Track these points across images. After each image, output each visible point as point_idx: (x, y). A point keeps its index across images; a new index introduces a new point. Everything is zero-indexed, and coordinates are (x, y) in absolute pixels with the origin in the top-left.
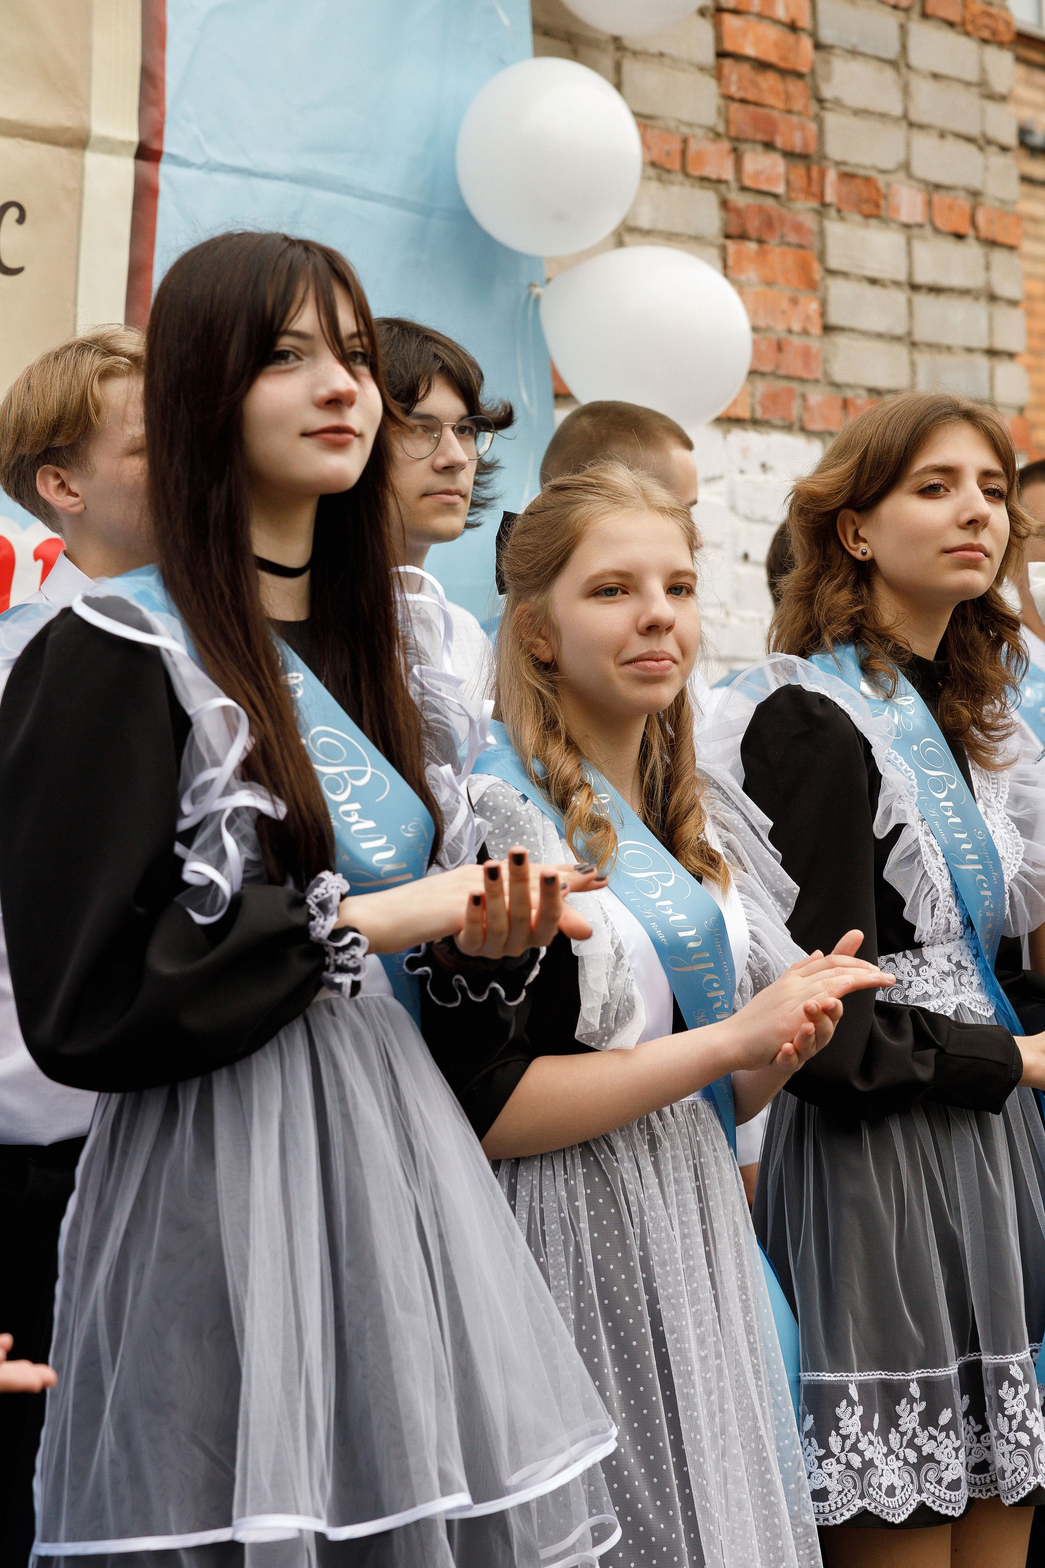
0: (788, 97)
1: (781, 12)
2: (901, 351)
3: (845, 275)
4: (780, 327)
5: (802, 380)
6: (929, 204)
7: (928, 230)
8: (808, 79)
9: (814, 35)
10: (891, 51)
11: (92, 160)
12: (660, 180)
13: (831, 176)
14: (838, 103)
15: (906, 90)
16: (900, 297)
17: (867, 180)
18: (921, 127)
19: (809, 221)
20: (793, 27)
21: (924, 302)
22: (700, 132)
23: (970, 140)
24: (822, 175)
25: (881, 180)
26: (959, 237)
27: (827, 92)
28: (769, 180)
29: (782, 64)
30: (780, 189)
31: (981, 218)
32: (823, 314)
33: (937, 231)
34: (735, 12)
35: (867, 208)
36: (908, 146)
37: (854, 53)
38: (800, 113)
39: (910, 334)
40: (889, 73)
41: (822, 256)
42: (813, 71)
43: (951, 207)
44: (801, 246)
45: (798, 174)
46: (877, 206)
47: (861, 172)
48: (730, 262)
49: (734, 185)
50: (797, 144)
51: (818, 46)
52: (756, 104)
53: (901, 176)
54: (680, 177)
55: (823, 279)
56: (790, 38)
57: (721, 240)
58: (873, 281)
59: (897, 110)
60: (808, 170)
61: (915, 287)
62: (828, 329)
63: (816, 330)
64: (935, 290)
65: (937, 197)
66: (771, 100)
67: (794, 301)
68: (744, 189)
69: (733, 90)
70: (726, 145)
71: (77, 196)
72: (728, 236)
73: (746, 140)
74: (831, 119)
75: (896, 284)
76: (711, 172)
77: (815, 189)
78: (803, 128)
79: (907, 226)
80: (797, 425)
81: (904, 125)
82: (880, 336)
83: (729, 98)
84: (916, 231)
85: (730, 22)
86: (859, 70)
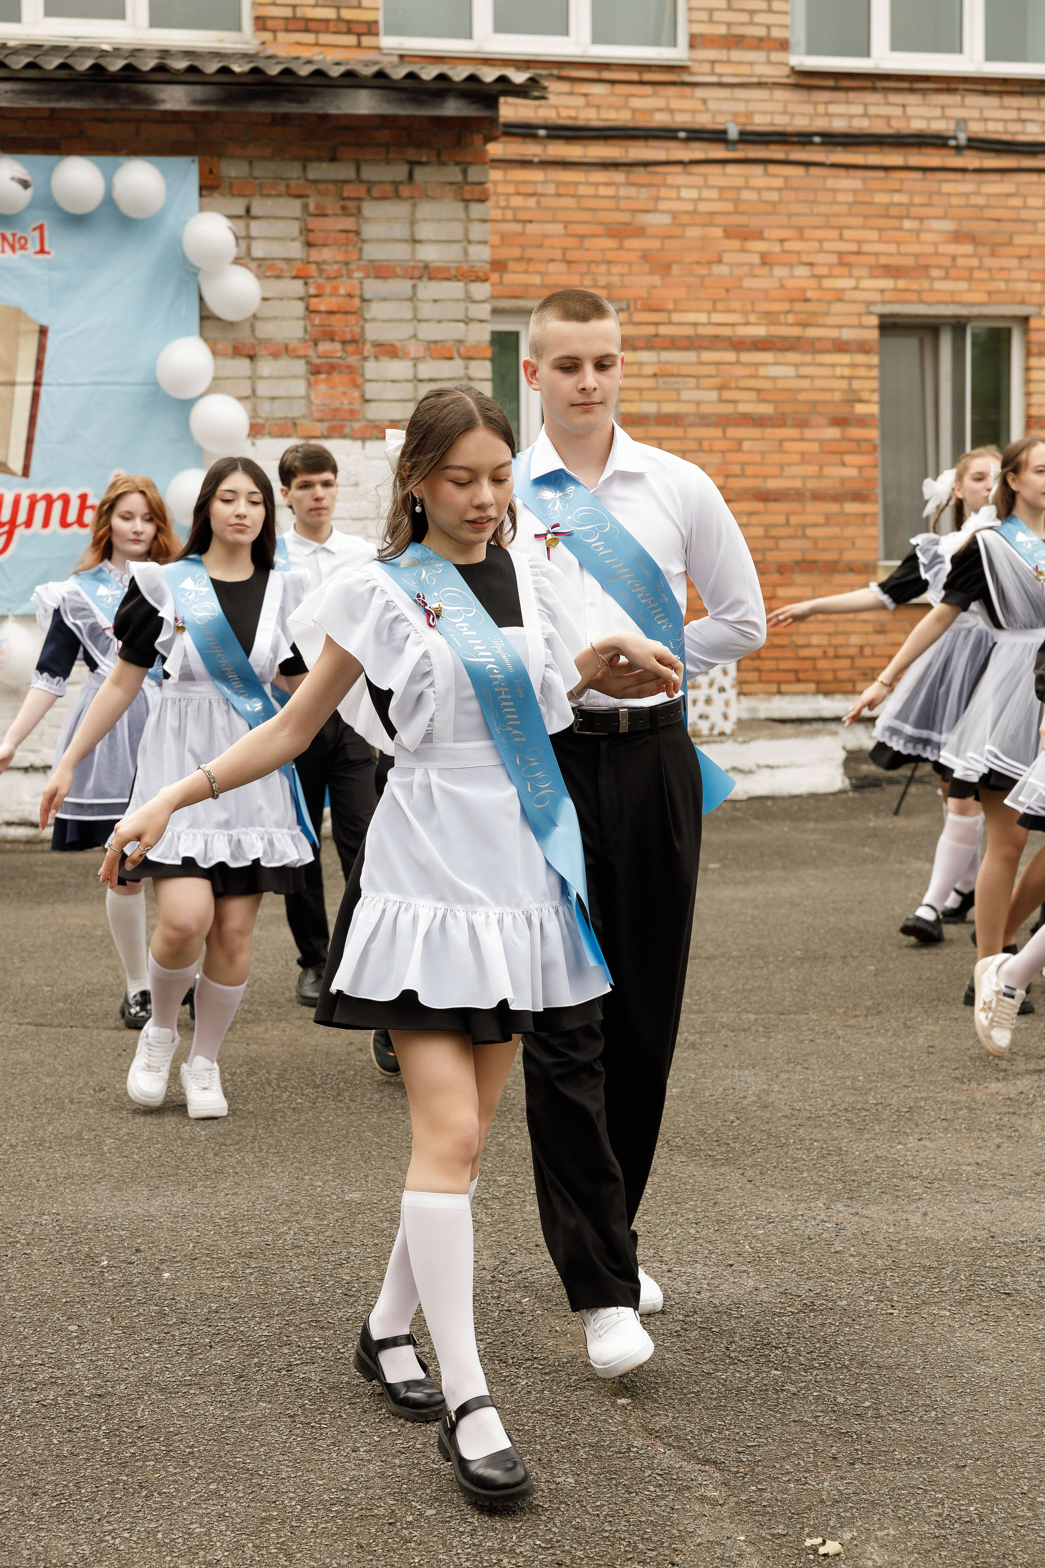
0: (345, 321)
1: (343, 293)
4: (337, 404)
5: (350, 420)
6: (428, 349)
7: (428, 358)
8: (358, 313)
9: (362, 297)
10: (407, 294)
11: (18, 389)
12: (274, 359)
13: (369, 346)
14: (374, 320)
15: (416, 309)
17: (391, 345)
18: (424, 320)
19: (356, 364)
20: (350, 296)
22: (295, 340)
23: (459, 321)
24: (364, 346)
25: (399, 344)
26: (451, 358)
27: (367, 316)
28: (333, 352)
29: (342, 310)
30: (341, 354)
31: (463, 350)
32: (362, 396)
33: (433, 358)
34: (317, 296)
35: (391, 355)
36: (416, 329)
37: (384, 299)
38: (352, 326)
40: (404, 304)
41: (363, 375)
42: (360, 309)
43: (443, 348)
44: (351, 373)
45: (350, 348)
46: (397, 353)
47: (387, 342)
48: (310, 380)
49: (314, 356)
50: (348, 336)
51: (364, 300)
52: (329, 326)
53: (411, 340)
54: (285, 357)
55: (363, 384)
56: (346, 300)
57: (307, 376)
58: (393, 381)
59: (410, 316)
60: (356, 346)
61: (420, 380)
62: (367, 401)
63: (358, 401)
65: (433, 346)
66: (336, 324)
67: (345, 393)
68: (319, 357)
69: (317, 323)
70: (311, 343)
71: (11, 399)
72: (311, 374)
73: (320, 340)
74: (368, 326)
75: (409, 381)
76: (302, 353)
77: (359, 352)
78: (353, 330)
79: (414, 359)
81: (414, 322)
83: (312, 327)
84: (420, 360)
85: (314, 300)
86: (386, 305)
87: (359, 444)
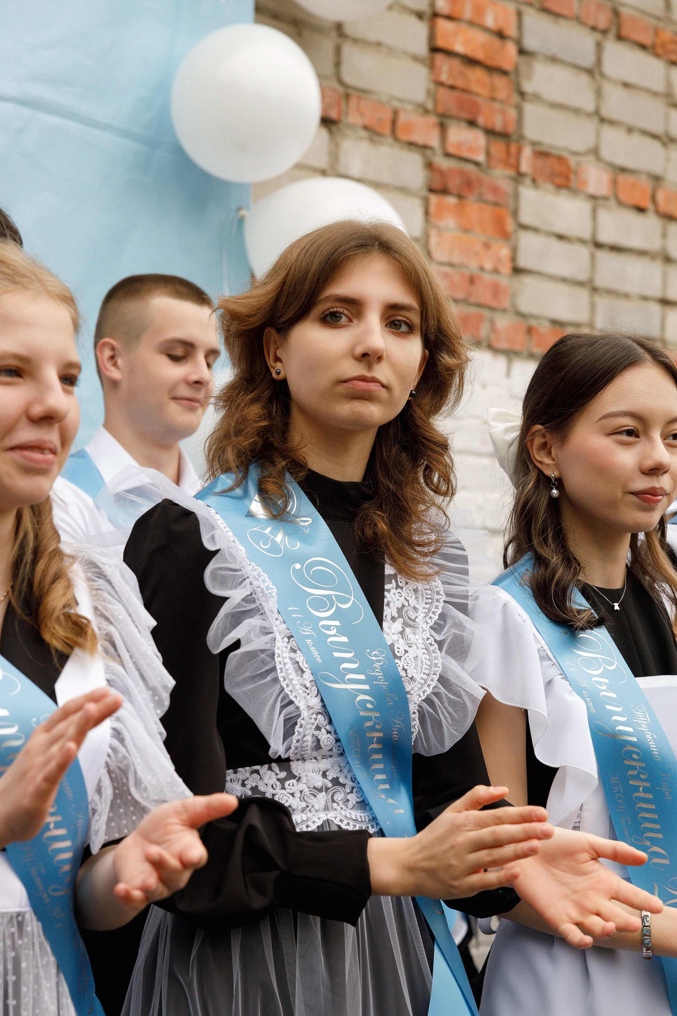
0: (493, 88)
1: (490, 21)
2: (583, 294)
3: (535, 230)
4: (473, 266)
5: (492, 309)
6: (614, 182)
7: (612, 203)
8: (513, 76)
9: (519, 43)
10: (589, 60)
12: (371, 140)
13: (527, 152)
14: (537, 98)
15: (599, 93)
16: (584, 252)
17: (560, 158)
18: (612, 123)
19: (506, 185)
20: (501, 35)
21: (603, 257)
22: (410, 107)
23: (654, 136)
24: (519, 151)
25: (572, 161)
26: (641, 210)
27: (528, 87)
28: (470, 150)
29: (489, 62)
30: (481, 158)
31: (661, 197)
32: (513, 259)
33: (620, 203)
34: (449, 18)
35: (559, 180)
36: (598, 135)
37: (554, 60)
38: (502, 102)
39: (591, 281)
40: (584, 79)
41: (515, 213)
42: (517, 70)
43: (634, 186)
44: (496, 204)
45: (498, 148)
46: (568, 179)
47: (554, 152)
48: (432, 210)
49: (439, 151)
50: (498, 123)
51: (522, 52)
52: (464, 90)
53: (591, 158)
54: (390, 140)
55: (515, 232)
56: (497, 42)
57: (424, 193)
58: (561, 237)
59: (590, 107)
60: (508, 146)
61: (598, 245)
62: (517, 271)
63: (506, 269)
64: (616, 249)
65: (622, 178)
66: (477, 89)
67: (487, 246)
68: (447, 155)
69: (444, 77)
70: (434, 120)
72: (432, 190)
73: (451, 117)
74: (529, 109)
75: (582, 241)
76: (418, 138)
77: (513, 160)
78: (504, 113)
79: (594, 198)
80: (484, 344)
81: (596, 120)
82: (564, 280)
83: (440, 84)
84: (601, 202)
85: (443, 25)
86: (556, 71)
87: (501, 361)
